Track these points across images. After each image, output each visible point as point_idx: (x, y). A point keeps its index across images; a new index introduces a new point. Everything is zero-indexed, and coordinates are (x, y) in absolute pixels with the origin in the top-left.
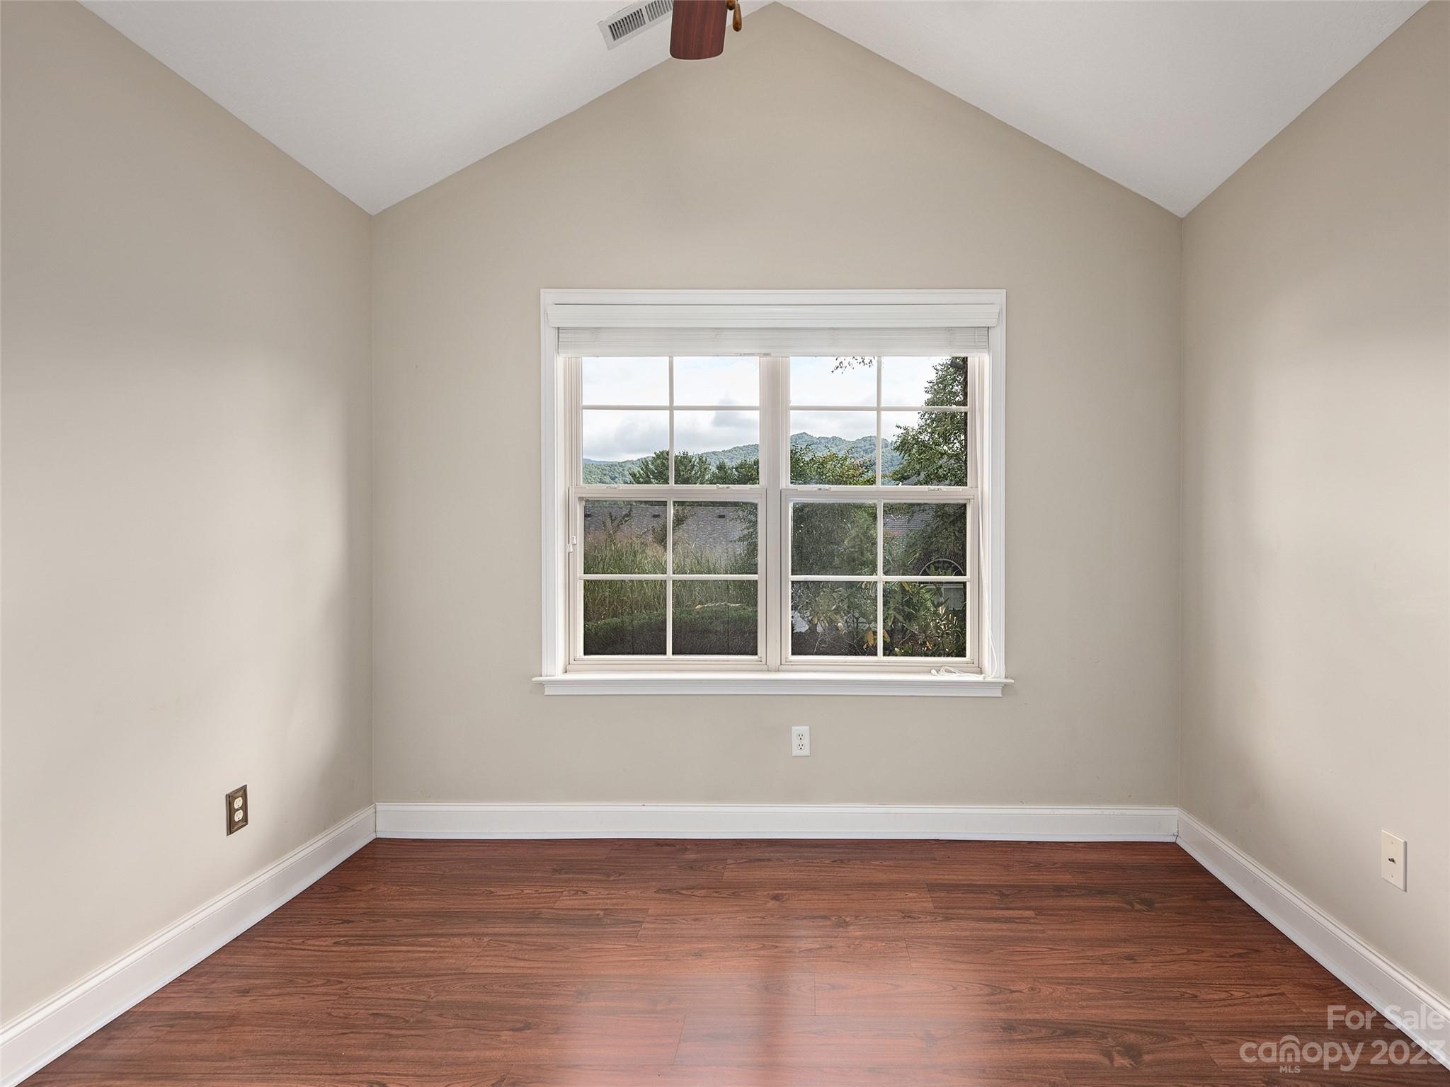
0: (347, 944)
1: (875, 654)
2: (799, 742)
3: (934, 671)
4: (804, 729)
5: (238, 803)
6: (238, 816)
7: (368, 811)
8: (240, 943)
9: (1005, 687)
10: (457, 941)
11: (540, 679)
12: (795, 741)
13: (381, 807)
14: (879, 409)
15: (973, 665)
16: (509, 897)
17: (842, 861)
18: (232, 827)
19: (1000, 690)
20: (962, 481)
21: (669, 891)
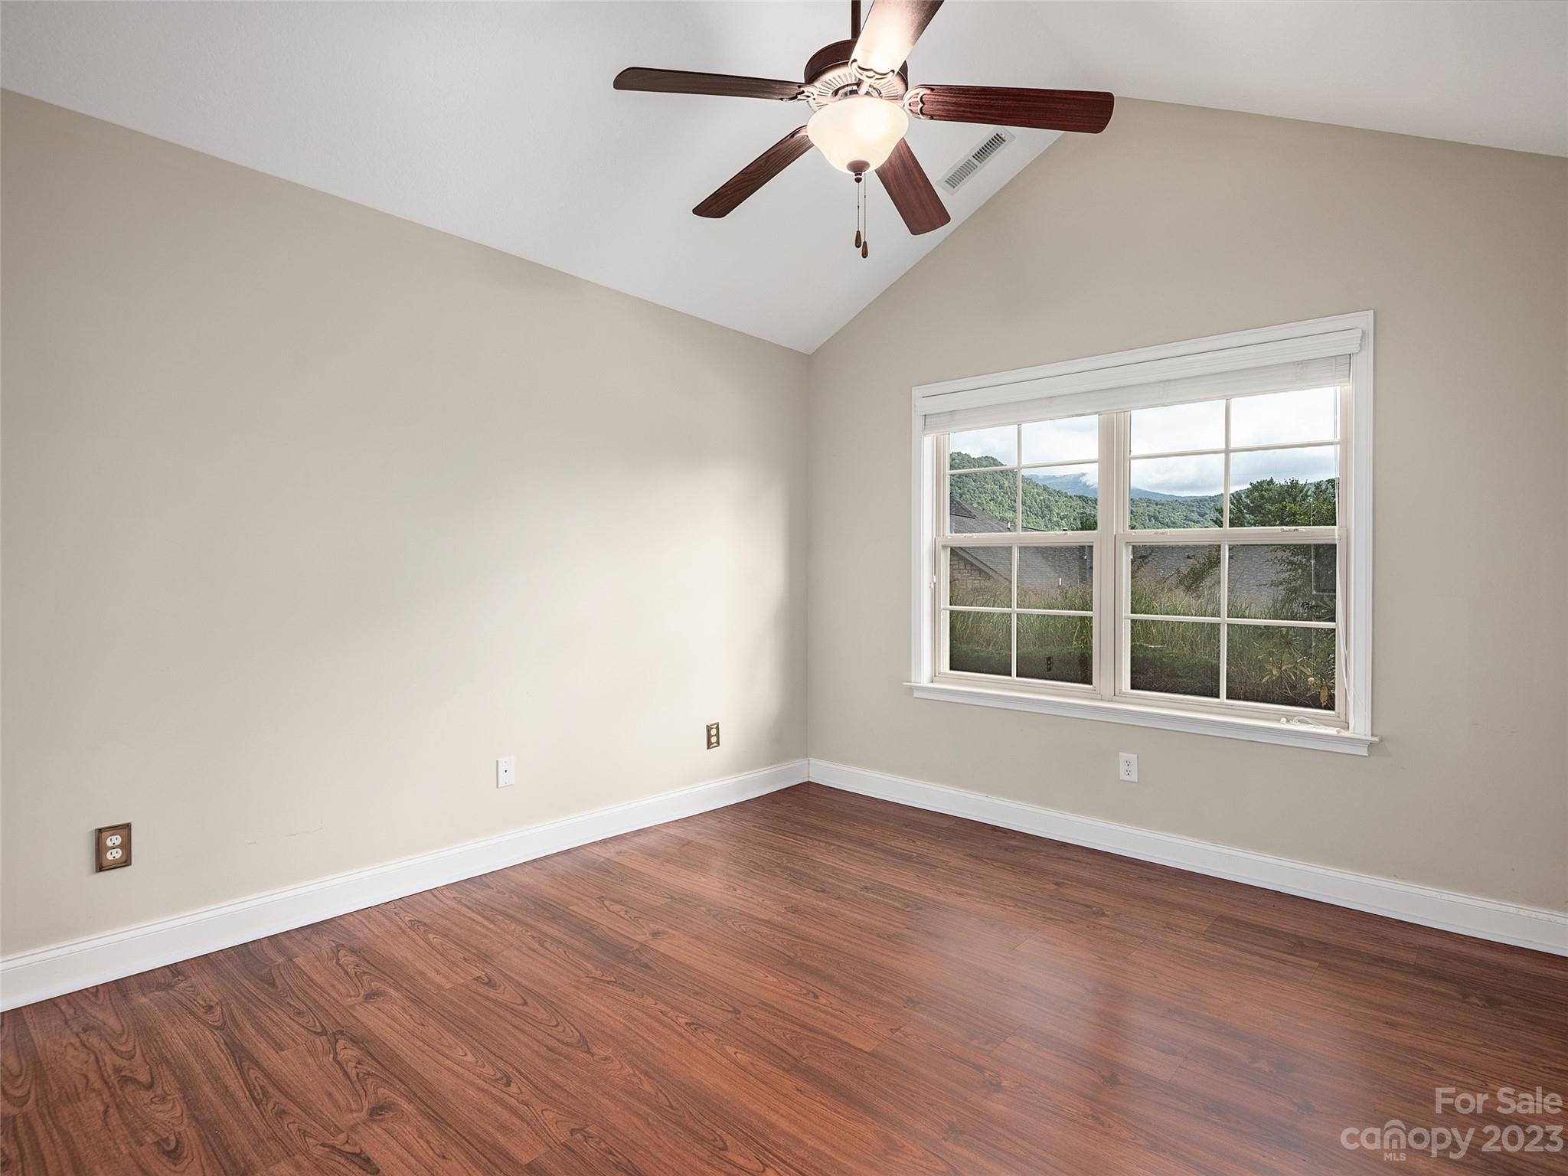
0: (759, 828)
1: (1218, 696)
2: (1127, 767)
3: (1284, 720)
4: (1133, 757)
5: (713, 732)
6: (714, 739)
7: (804, 761)
8: (711, 814)
9: (1371, 744)
10: (816, 843)
11: (909, 684)
12: (1123, 767)
13: (813, 761)
14: (1227, 452)
15: (1338, 719)
16: (864, 831)
17: (1148, 879)
18: (709, 745)
19: (1366, 749)
20: (1330, 520)
21: (976, 857)
